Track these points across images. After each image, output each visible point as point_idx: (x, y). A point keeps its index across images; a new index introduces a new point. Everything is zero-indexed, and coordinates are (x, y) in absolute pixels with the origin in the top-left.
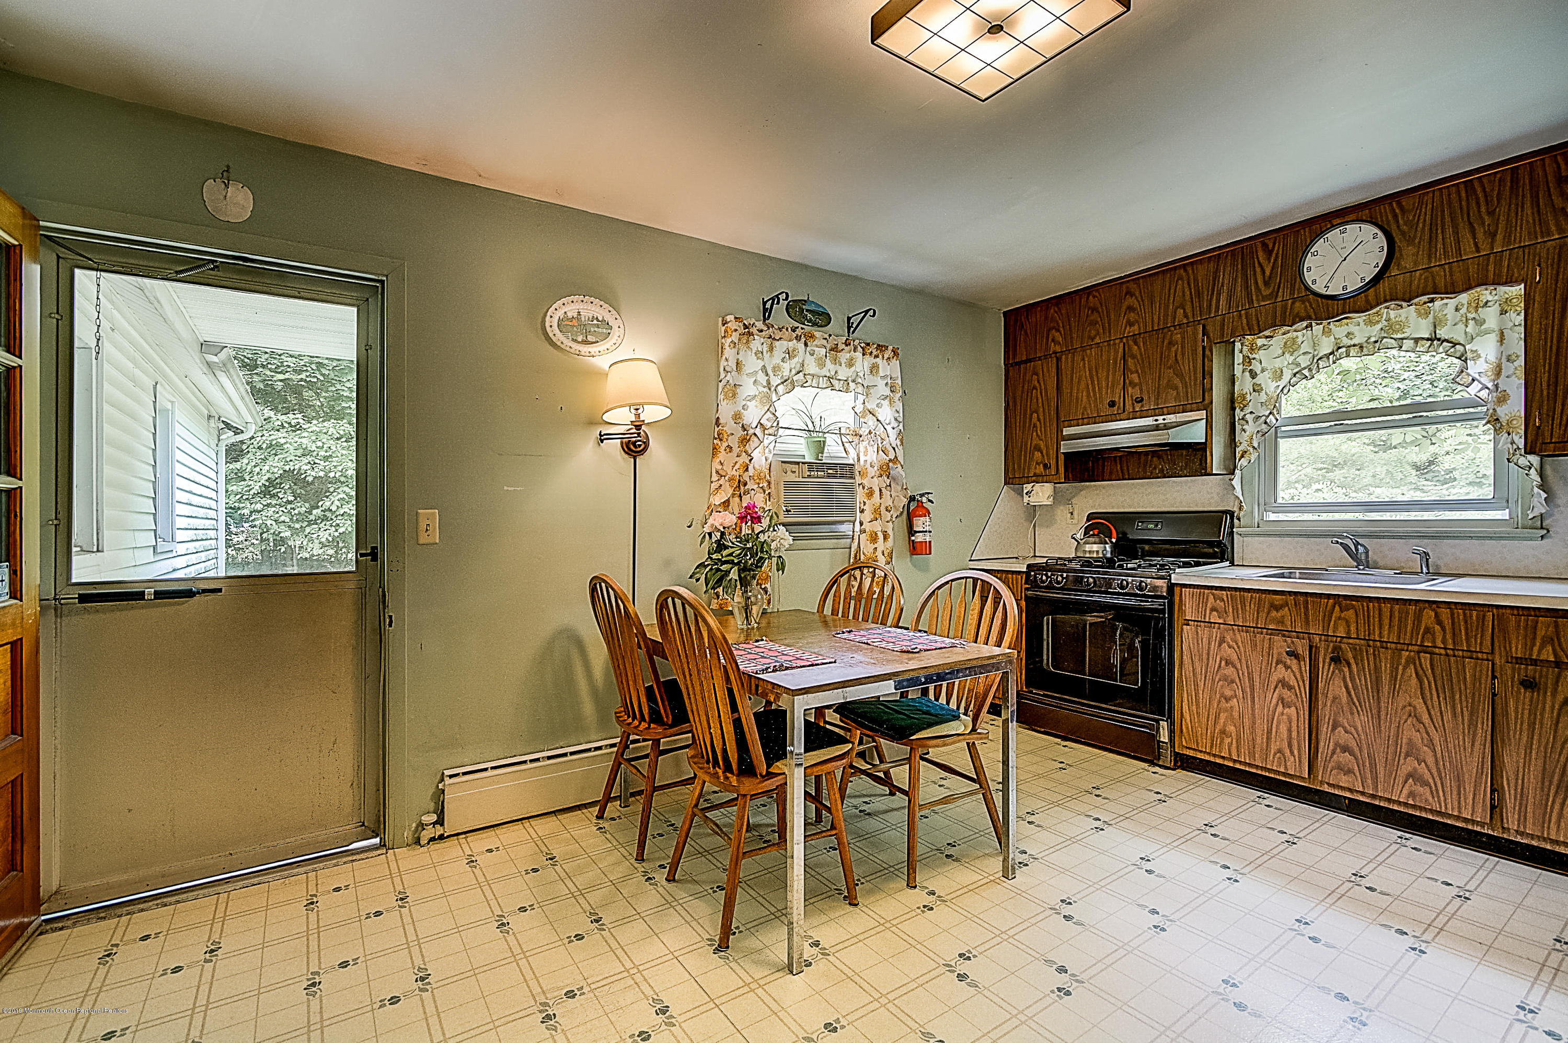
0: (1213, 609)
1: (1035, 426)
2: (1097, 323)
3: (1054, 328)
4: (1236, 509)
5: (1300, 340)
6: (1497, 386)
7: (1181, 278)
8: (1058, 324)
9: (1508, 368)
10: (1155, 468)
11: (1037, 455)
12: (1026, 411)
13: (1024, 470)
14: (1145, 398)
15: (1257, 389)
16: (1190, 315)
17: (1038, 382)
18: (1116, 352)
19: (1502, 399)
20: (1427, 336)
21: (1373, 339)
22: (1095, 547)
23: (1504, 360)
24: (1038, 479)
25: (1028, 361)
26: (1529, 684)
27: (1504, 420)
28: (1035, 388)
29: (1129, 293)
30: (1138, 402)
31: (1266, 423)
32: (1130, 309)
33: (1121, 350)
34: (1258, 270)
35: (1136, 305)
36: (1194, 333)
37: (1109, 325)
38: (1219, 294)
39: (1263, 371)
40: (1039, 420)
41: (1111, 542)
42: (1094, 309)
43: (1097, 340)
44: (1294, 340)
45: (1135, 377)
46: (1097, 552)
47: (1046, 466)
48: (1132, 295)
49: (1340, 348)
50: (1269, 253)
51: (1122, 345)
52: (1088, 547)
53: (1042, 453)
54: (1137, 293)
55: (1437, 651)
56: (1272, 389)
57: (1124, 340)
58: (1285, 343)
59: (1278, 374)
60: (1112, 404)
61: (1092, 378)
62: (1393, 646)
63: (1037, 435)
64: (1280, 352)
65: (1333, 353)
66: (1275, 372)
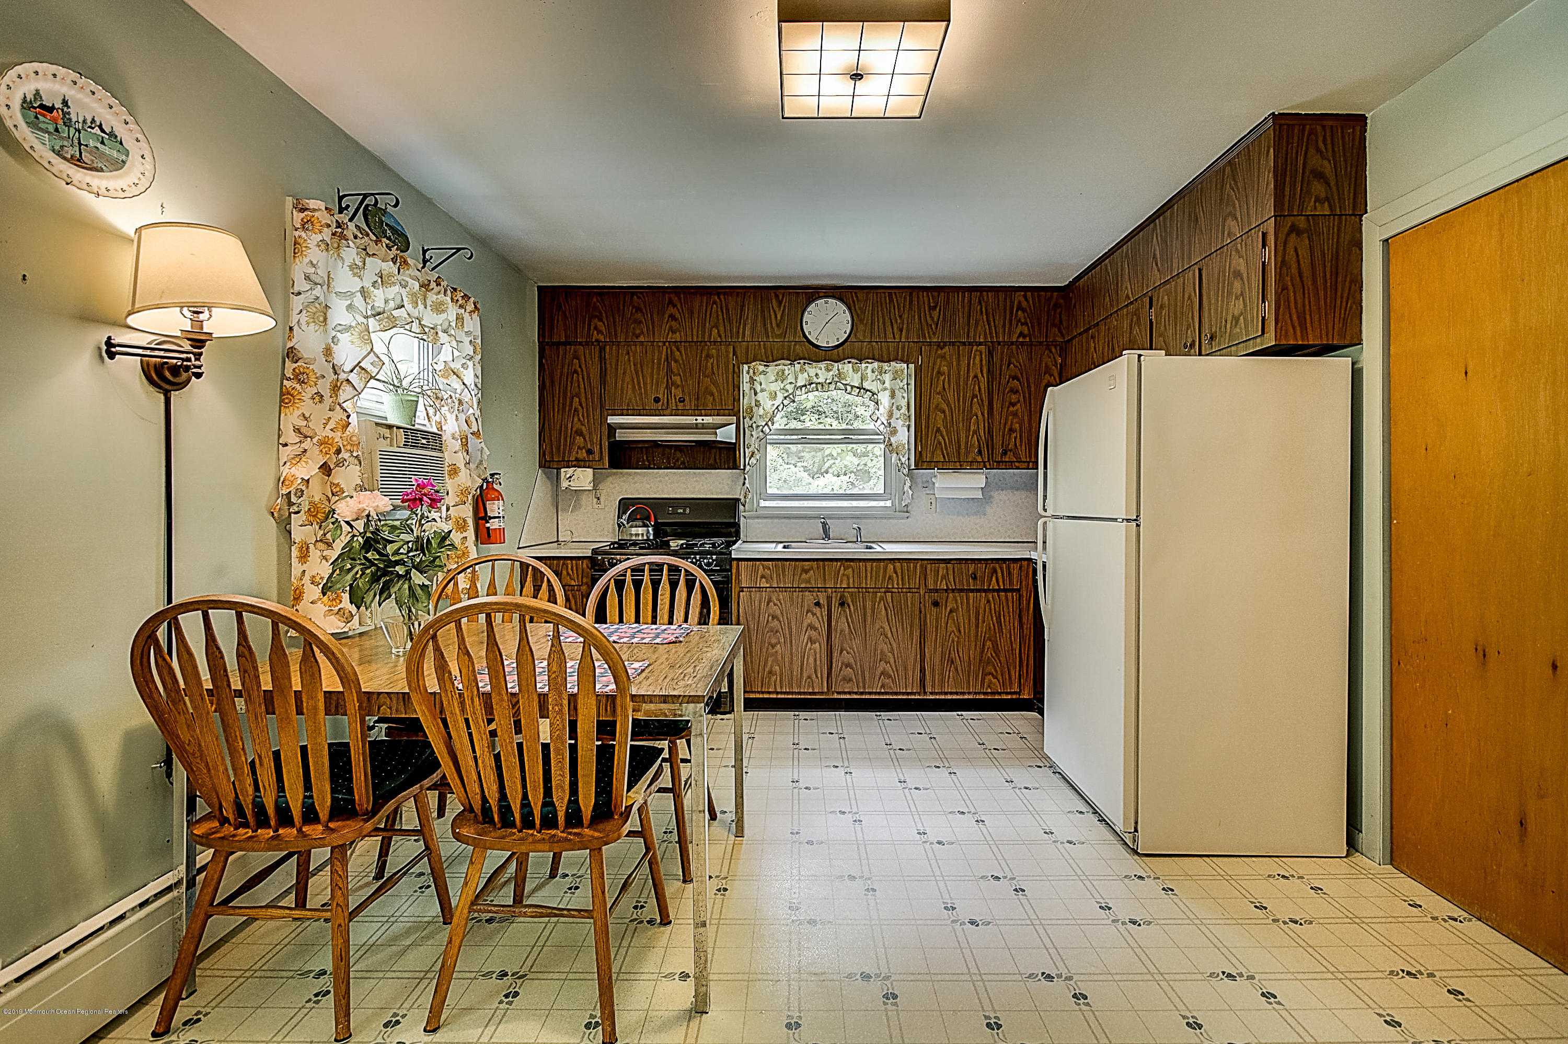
0: (763, 577)
1: (576, 410)
2: (640, 322)
3: (596, 317)
4: (742, 497)
5: (786, 372)
6: (890, 424)
7: (715, 303)
8: (601, 313)
9: (897, 414)
10: (677, 460)
11: (579, 440)
12: (565, 393)
13: (564, 453)
14: (687, 399)
15: (758, 404)
16: (723, 335)
17: (580, 366)
18: (660, 353)
19: (894, 432)
20: (857, 385)
21: (828, 381)
22: (640, 530)
23: (894, 408)
24: (580, 463)
25: (566, 343)
26: (936, 604)
27: (894, 445)
28: (576, 372)
29: (671, 302)
30: (680, 402)
31: (762, 431)
32: (672, 317)
33: (664, 353)
34: (772, 313)
35: (677, 315)
36: (727, 352)
37: (653, 328)
38: (745, 325)
39: (762, 391)
40: (581, 405)
41: (652, 526)
42: (638, 309)
43: (642, 339)
44: (783, 371)
45: (677, 379)
46: (643, 535)
47: (590, 452)
48: (674, 306)
49: (812, 383)
50: (780, 303)
51: (665, 347)
52: (634, 531)
53: (584, 439)
54: (679, 306)
55: (894, 590)
56: (769, 406)
57: (667, 344)
58: (778, 373)
59: (774, 396)
60: (657, 400)
61: (637, 373)
62: (872, 590)
63: (579, 419)
64: (774, 378)
65: (805, 386)
66: (771, 393)
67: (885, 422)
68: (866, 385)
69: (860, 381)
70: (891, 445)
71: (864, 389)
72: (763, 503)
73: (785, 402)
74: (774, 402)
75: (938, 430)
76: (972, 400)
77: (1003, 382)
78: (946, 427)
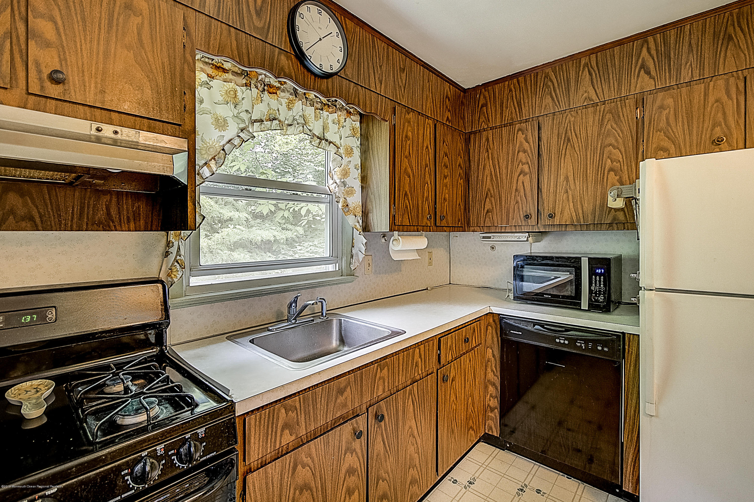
6: (343, 183)
19: (351, 192)
20: (318, 134)
23: (352, 167)
62: (402, 387)
65: (261, 121)
66: (217, 120)
67: (338, 181)
68: (328, 136)
69: (322, 130)
70: (347, 205)
71: (327, 140)
72: (195, 281)
73: (241, 135)
74: (223, 133)
75: (406, 194)
76: (425, 169)
77: (441, 157)
78: (410, 191)
